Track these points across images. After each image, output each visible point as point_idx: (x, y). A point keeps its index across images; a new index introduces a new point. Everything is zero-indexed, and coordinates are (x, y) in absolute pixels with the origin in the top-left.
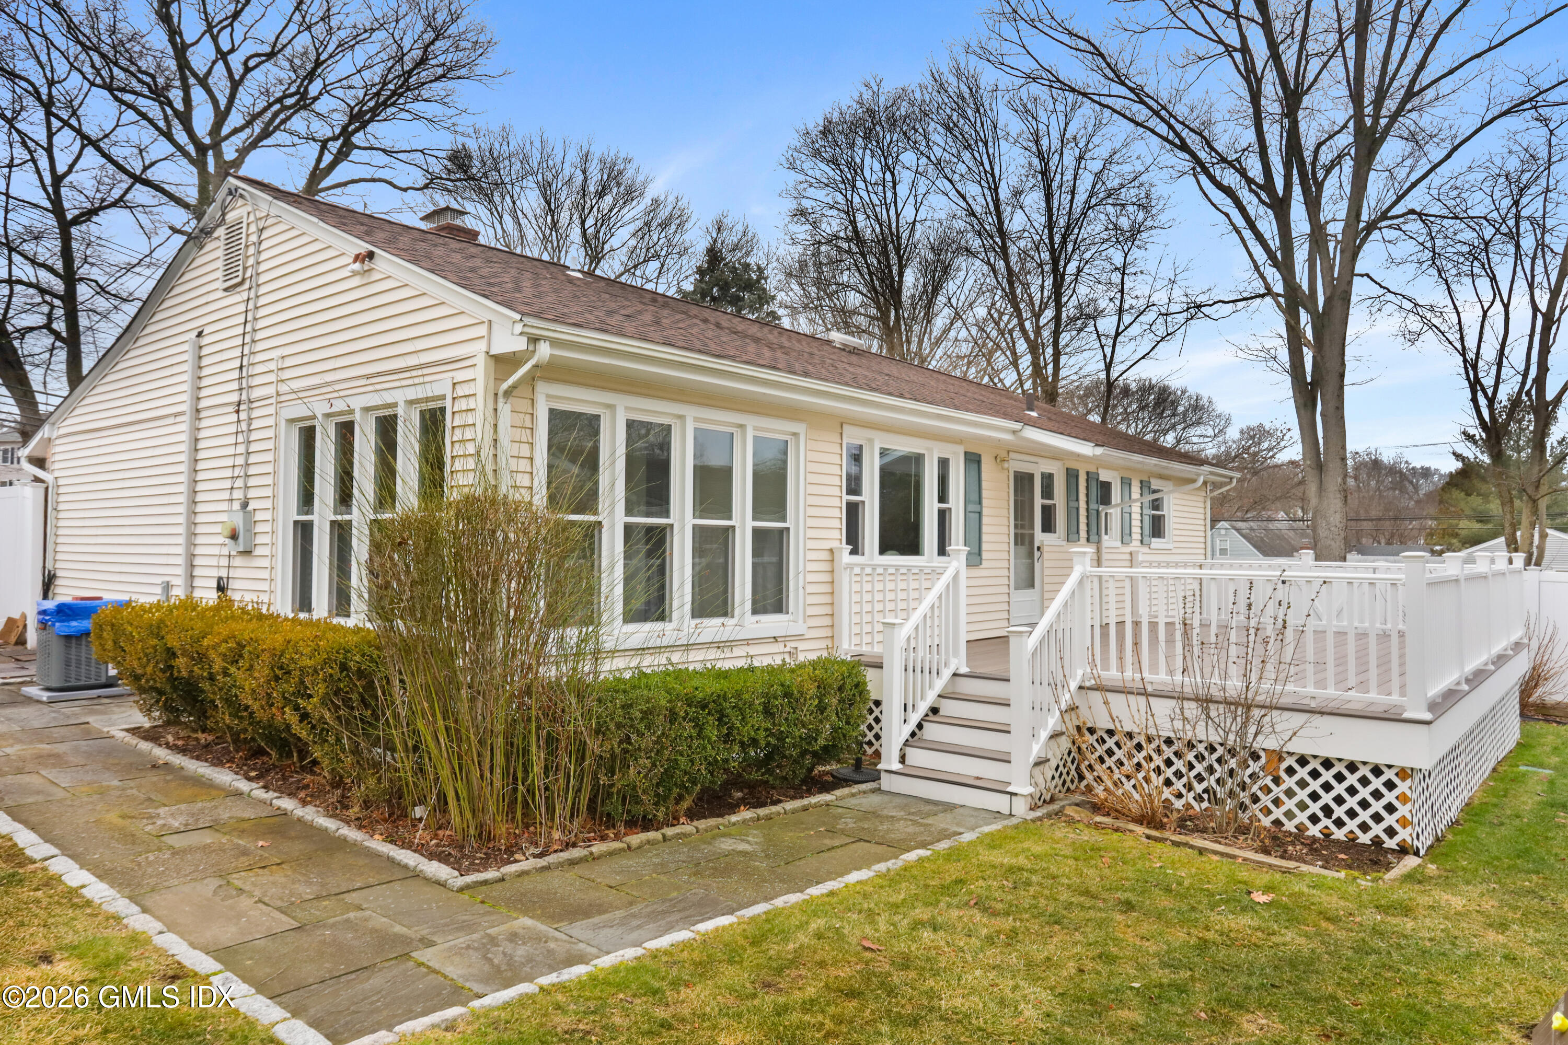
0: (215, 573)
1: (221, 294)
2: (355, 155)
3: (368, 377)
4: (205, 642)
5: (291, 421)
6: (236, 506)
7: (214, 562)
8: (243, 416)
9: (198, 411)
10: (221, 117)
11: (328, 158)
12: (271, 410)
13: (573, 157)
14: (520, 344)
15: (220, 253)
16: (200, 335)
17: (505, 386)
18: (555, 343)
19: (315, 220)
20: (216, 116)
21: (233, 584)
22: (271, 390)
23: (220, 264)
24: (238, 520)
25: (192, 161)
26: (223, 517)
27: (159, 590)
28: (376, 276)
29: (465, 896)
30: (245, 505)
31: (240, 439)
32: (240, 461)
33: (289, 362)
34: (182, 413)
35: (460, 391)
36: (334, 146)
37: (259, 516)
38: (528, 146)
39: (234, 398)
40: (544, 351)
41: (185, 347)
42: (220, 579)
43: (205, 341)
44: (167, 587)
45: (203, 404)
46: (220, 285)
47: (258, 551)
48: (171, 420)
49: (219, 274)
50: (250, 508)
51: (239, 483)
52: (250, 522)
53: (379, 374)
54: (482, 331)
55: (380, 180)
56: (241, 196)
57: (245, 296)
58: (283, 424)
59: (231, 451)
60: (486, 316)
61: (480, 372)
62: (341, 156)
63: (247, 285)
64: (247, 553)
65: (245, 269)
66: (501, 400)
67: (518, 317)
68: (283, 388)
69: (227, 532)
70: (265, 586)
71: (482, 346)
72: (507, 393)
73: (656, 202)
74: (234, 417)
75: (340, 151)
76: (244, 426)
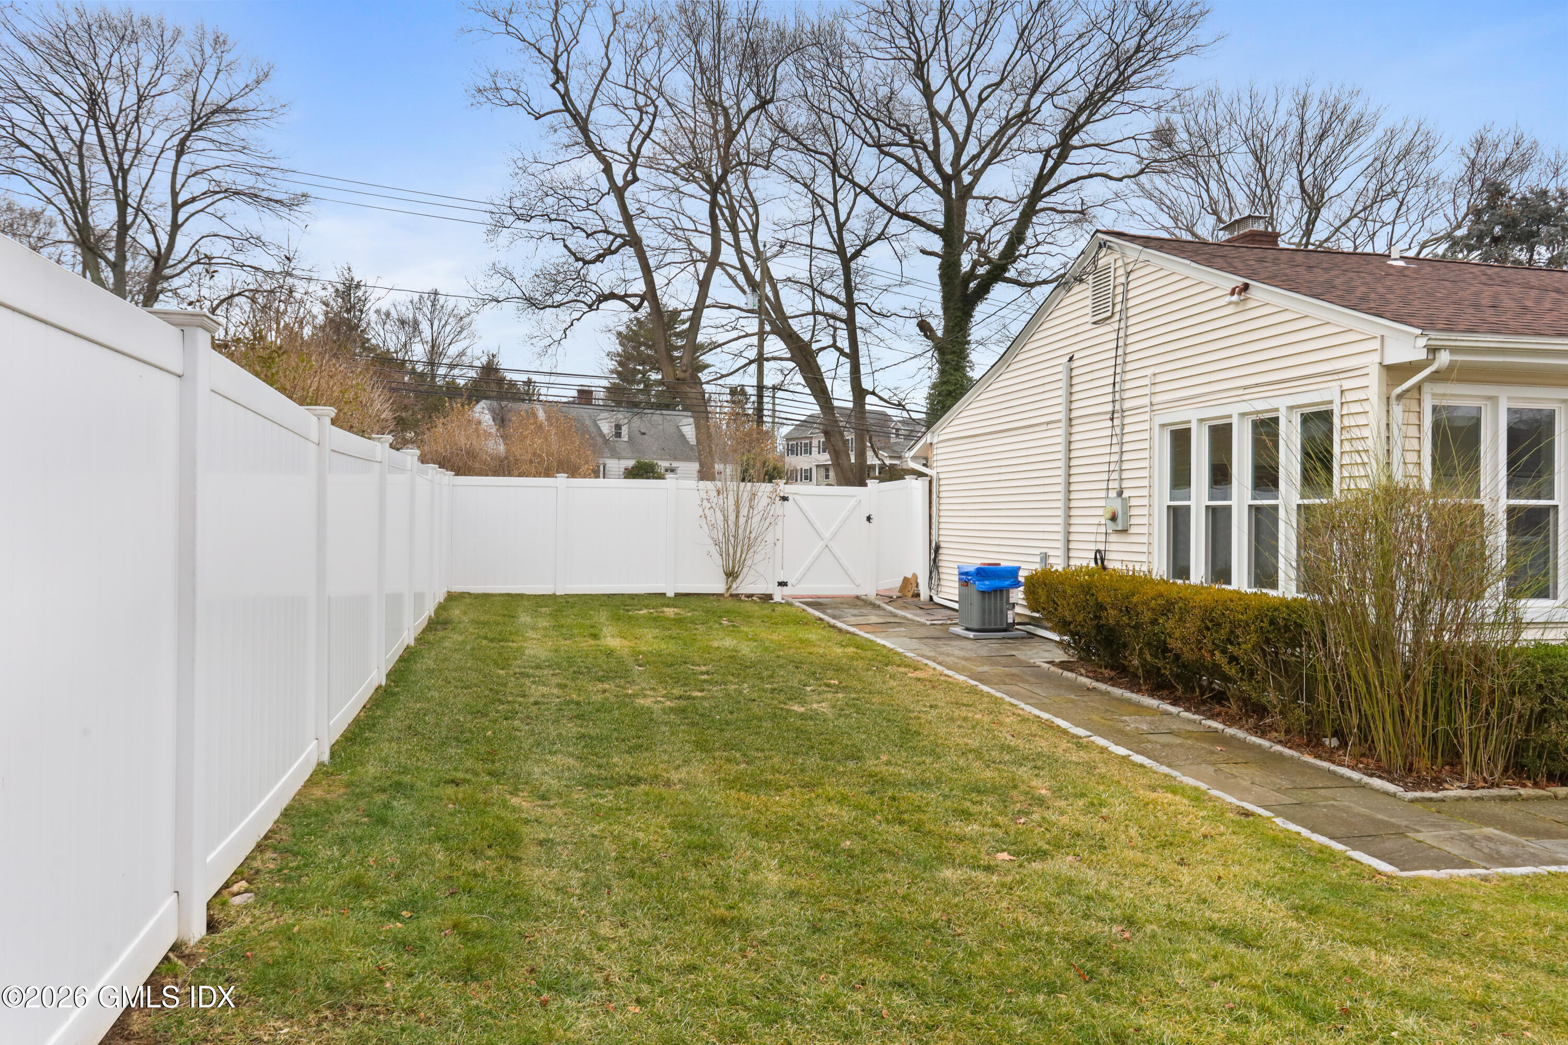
0: (1094, 547)
1: (1089, 326)
2: (1074, 156)
3: (1245, 388)
4: (1135, 599)
5: (1163, 426)
6: (1113, 494)
7: (1092, 538)
8: (1117, 422)
9: (1070, 419)
10: (960, 148)
11: (1050, 163)
12: (1147, 417)
14: (1422, 355)
15: (1089, 293)
16: (1071, 359)
17: (1399, 390)
18: (1454, 350)
19: (1188, 262)
20: (956, 148)
21: (1109, 556)
22: (1146, 401)
23: (1089, 302)
24: (1117, 505)
26: (1102, 503)
27: (1038, 559)
28: (1251, 304)
29: (1419, 806)
30: (1120, 494)
31: (1115, 440)
32: (1115, 458)
33: (1159, 379)
34: (1059, 421)
35: (1349, 397)
36: (1055, 153)
37: (1133, 502)
39: (1109, 408)
40: (1444, 358)
41: (1060, 369)
42: (1098, 551)
43: (1075, 364)
44: (1045, 557)
45: (1074, 414)
46: (1089, 319)
47: (1133, 530)
48: (1044, 427)
49: (1089, 310)
50: (1125, 495)
51: (1115, 476)
52: (1127, 507)
53: (1257, 385)
54: (1376, 344)
55: (1097, 175)
56: (1109, 248)
57: (1116, 326)
58: (1157, 429)
59: (1107, 450)
60: (1378, 332)
61: (1373, 381)
62: (1062, 159)
63: (1117, 317)
64: (1124, 531)
65: (1114, 305)
66: (1393, 402)
67: (1419, 332)
68: (1158, 399)
69: (1109, 515)
70: (1144, 558)
71: (1376, 358)
72: (1400, 397)
74: (1109, 423)
75: (1059, 156)
76: (1118, 430)
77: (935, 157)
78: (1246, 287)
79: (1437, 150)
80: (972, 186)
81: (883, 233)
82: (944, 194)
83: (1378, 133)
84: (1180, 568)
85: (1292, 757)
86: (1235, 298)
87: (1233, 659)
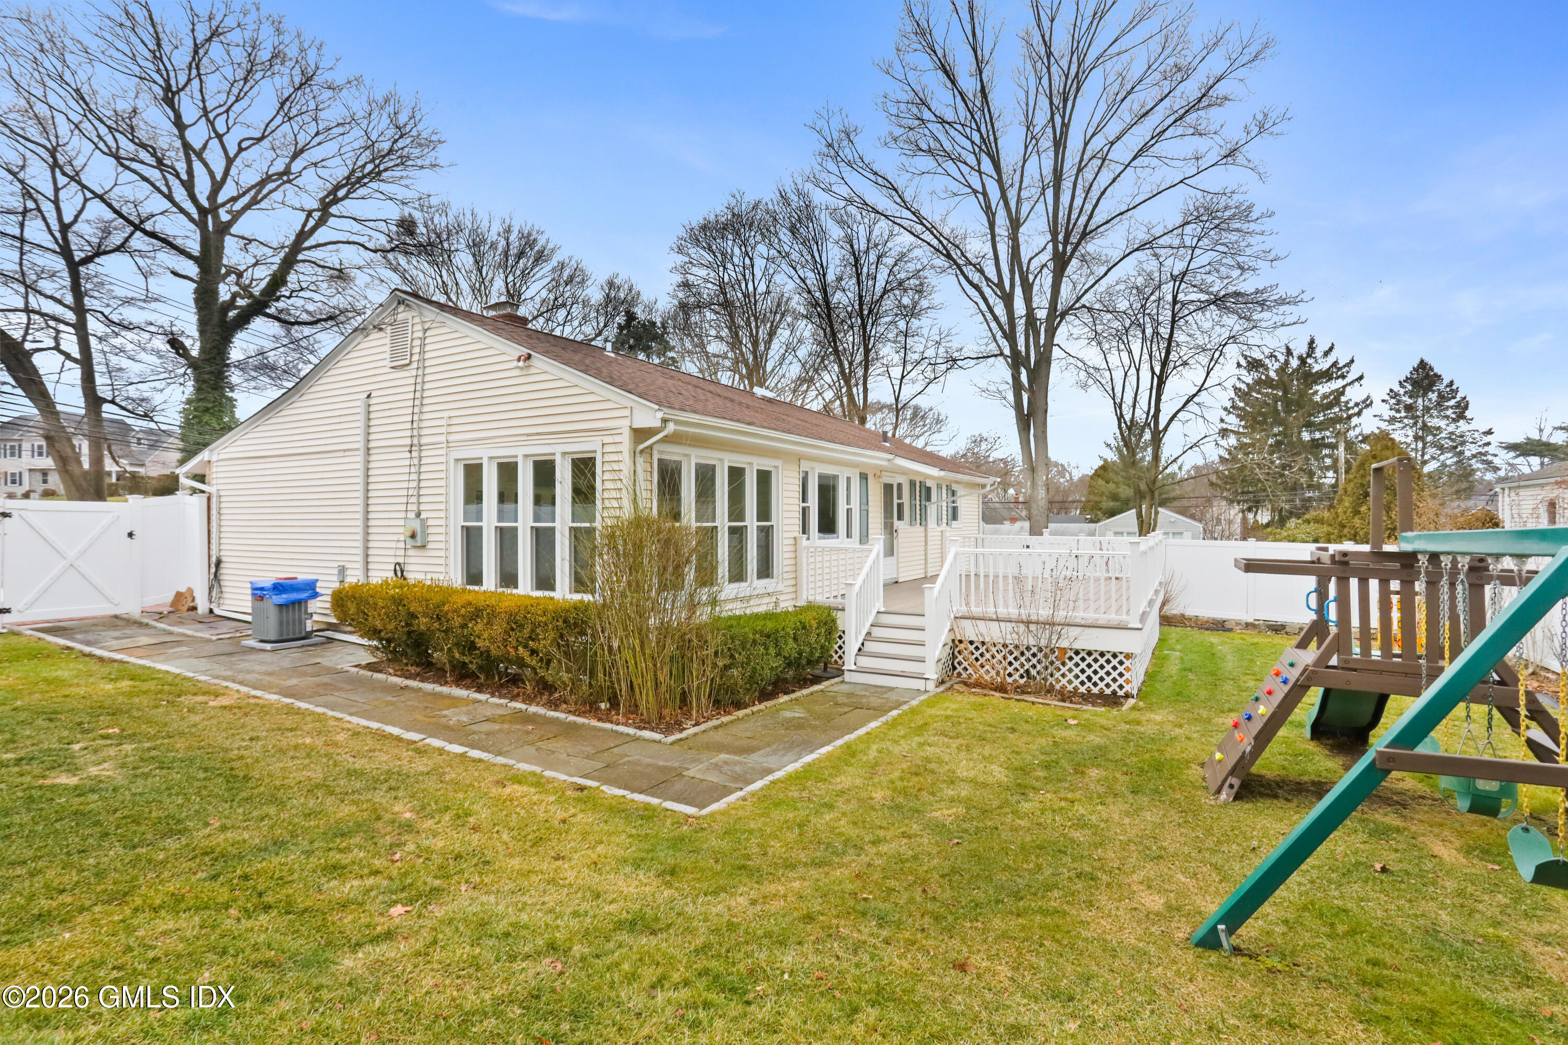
0: (394, 560)
1: (387, 370)
2: (332, 221)
3: (528, 435)
4: (446, 608)
5: (457, 460)
6: (412, 515)
7: (392, 552)
8: (415, 454)
9: (368, 449)
10: (217, 187)
11: (311, 223)
12: (443, 452)
13: (496, 228)
14: (657, 424)
15: (387, 341)
16: (369, 396)
17: (641, 447)
18: (677, 422)
19: (481, 329)
20: (213, 185)
21: (407, 568)
22: (442, 438)
23: (387, 348)
24: (416, 525)
25: (192, 220)
26: (402, 523)
27: (336, 572)
28: (533, 371)
29: (676, 747)
30: (418, 515)
31: (413, 469)
32: (414, 484)
33: (454, 421)
34: (358, 449)
35: (608, 449)
36: (316, 215)
37: (430, 522)
38: (461, 217)
39: (408, 441)
40: (671, 427)
41: (358, 403)
42: (399, 564)
43: (372, 401)
44: (342, 570)
45: (371, 445)
46: (387, 363)
47: (430, 546)
48: (342, 454)
49: (387, 355)
50: (423, 516)
51: (414, 500)
52: (424, 526)
53: (538, 434)
54: (626, 412)
55: (354, 243)
56: (408, 305)
57: (414, 373)
58: (452, 462)
59: (406, 477)
60: (629, 404)
61: (626, 438)
62: (321, 222)
63: (415, 365)
64: (423, 547)
65: (411, 355)
66: (638, 455)
67: (657, 407)
68: (452, 438)
69: (409, 534)
70: (442, 569)
71: (627, 422)
72: (642, 452)
73: (562, 266)
74: (408, 455)
75: (320, 219)
76: (416, 461)
77: (189, 186)
78: (529, 357)
79: (589, 283)
80: (230, 224)
81: (123, 245)
82: (201, 224)
83: (554, 263)
84: (474, 577)
85: (583, 725)
86: (521, 364)
87: (533, 652)
